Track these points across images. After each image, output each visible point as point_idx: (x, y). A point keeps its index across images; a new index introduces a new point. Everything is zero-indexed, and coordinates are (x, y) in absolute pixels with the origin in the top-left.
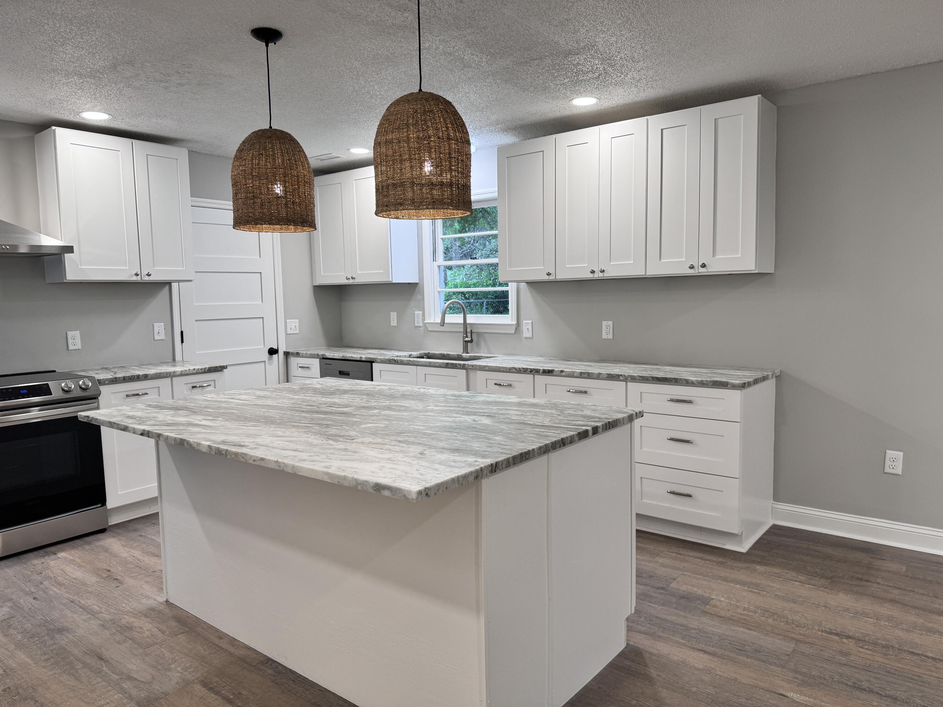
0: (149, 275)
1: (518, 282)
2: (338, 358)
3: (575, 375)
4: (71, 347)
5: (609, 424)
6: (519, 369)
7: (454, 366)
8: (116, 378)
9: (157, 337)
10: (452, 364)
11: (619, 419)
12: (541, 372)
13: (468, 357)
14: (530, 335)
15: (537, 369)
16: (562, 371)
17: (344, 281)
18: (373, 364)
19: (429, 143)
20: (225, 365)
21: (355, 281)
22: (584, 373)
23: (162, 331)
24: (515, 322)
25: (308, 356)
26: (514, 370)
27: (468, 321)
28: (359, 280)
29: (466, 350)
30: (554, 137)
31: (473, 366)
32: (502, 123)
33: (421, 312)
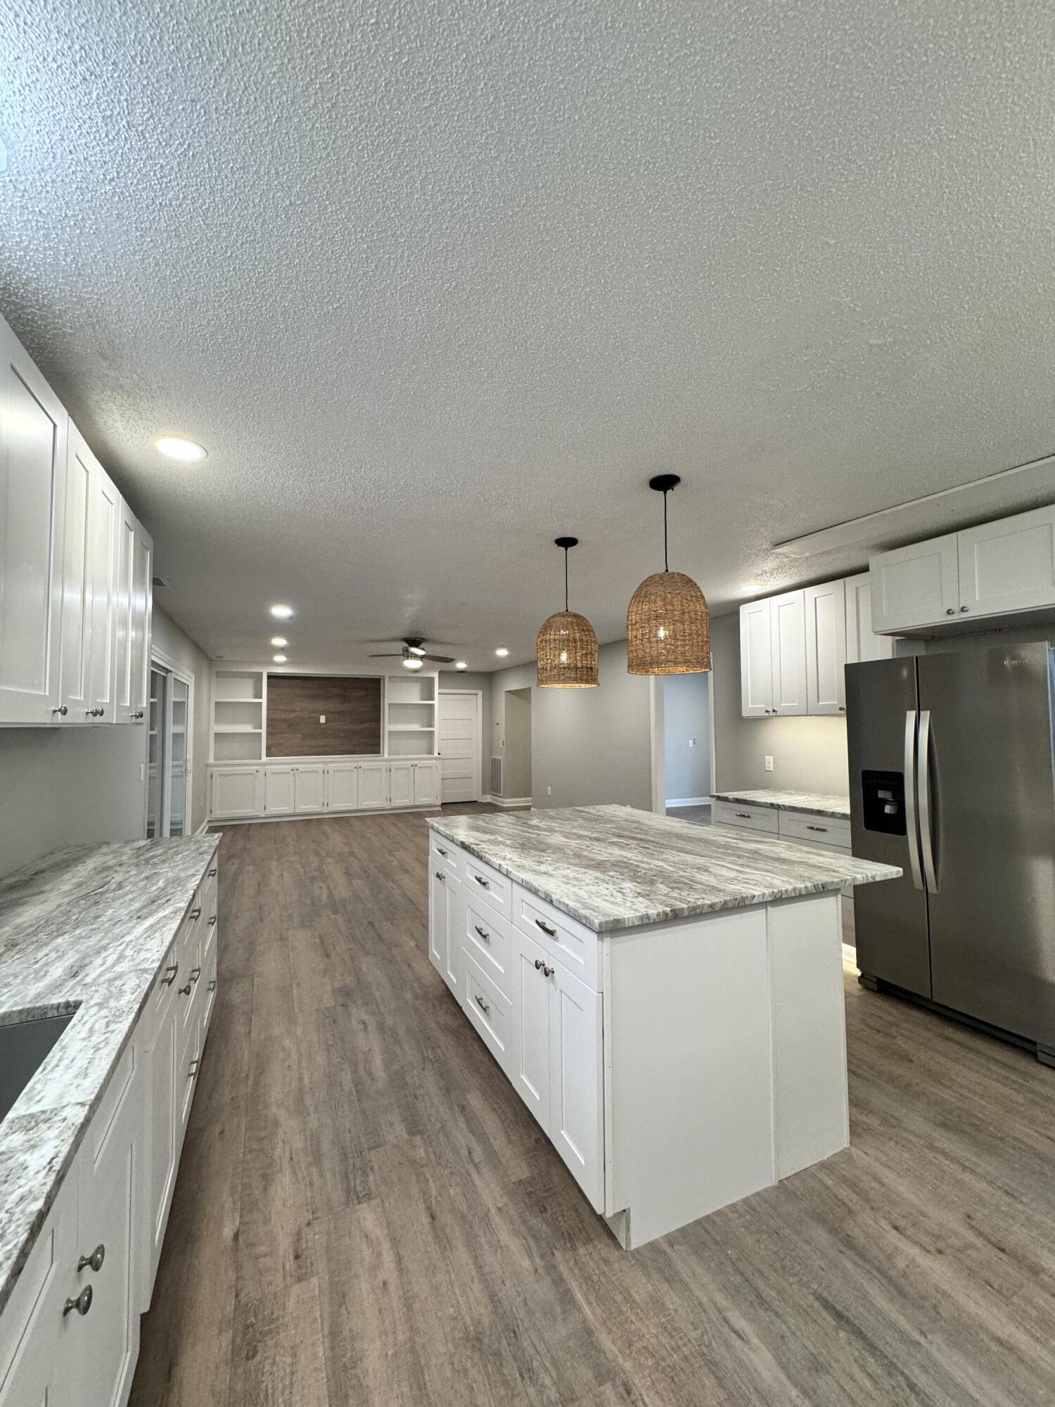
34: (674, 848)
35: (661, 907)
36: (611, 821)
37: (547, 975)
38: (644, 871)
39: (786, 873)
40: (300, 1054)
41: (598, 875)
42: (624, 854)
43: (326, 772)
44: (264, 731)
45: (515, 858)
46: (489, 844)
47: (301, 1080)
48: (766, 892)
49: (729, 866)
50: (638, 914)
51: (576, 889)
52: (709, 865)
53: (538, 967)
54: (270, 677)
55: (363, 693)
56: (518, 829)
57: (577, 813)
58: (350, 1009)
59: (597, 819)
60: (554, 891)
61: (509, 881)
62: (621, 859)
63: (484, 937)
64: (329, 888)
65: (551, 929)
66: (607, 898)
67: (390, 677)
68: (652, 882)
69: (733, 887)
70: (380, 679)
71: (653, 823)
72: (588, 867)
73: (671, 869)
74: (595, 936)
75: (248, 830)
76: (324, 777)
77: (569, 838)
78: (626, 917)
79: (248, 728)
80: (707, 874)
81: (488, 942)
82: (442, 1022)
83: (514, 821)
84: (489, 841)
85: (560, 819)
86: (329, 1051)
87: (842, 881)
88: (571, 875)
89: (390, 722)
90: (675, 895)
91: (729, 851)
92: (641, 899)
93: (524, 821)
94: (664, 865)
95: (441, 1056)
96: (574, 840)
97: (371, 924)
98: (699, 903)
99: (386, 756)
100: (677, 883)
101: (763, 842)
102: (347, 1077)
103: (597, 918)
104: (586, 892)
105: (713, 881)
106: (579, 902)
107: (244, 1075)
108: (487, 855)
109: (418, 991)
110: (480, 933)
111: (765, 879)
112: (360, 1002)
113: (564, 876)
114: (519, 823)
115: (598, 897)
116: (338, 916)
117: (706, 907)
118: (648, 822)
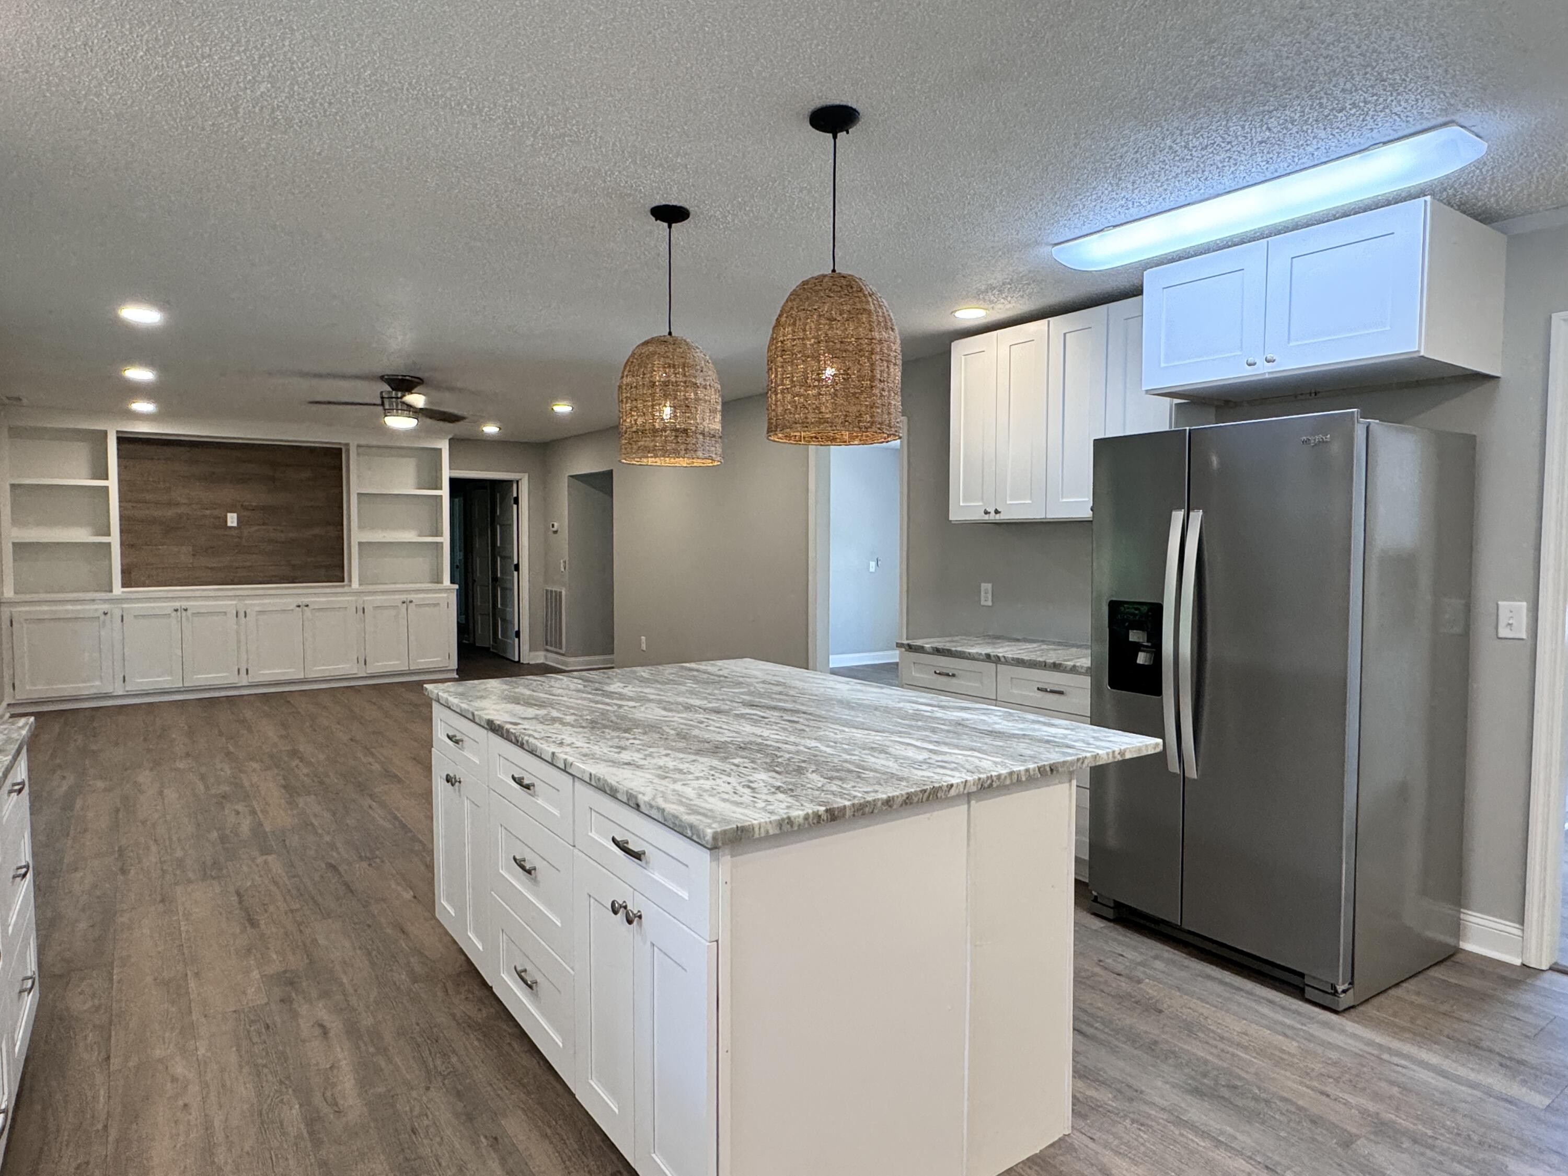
34: (836, 721)
35: (811, 806)
36: (739, 684)
37: (630, 922)
38: (787, 756)
39: (998, 751)
40: (205, 1085)
41: (715, 763)
42: (758, 731)
43: (242, 615)
44: (115, 539)
45: (580, 742)
46: (534, 721)
47: (208, 1126)
48: (969, 778)
49: (918, 744)
50: (774, 818)
51: (678, 786)
52: (888, 743)
53: (615, 912)
54: (124, 440)
55: (306, 474)
56: (584, 699)
57: (684, 673)
58: (295, 1005)
59: (719, 681)
60: (642, 789)
61: (569, 780)
62: (753, 739)
63: (529, 872)
64: (253, 812)
65: (636, 850)
66: (726, 796)
67: (359, 446)
68: (800, 771)
69: (920, 773)
70: (340, 449)
71: (806, 685)
72: (699, 752)
73: (829, 750)
74: (706, 855)
75: (92, 719)
76: (238, 623)
77: (671, 710)
78: (755, 822)
79: (82, 535)
80: (882, 756)
81: (535, 880)
82: (458, 1015)
83: (580, 687)
84: (535, 718)
85: (657, 681)
86: (259, 1075)
87: (1078, 760)
88: (671, 764)
89: (361, 527)
90: (834, 788)
91: (920, 723)
92: (781, 796)
93: (597, 685)
94: (819, 745)
95: (458, 1065)
96: (679, 712)
97: (333, 867)
98: (869, 798)
99: (355, 584)
100: (838, 771)
101: (969, 709)
102: (293, 1113)
103: (710, 826)
104: (694, 789)
105: (893, 766)
106: (681, 803)
107: (100, 1126)
108: (531, 740)
109: (418, 969)
110: (523, 867)
111: (967, 761)
112: (314, 993)
113: (660, 767)
114: (589, 689)
115: (710, 795)
116: (270, 858)
117: (879, 804)
118: (798, 684)
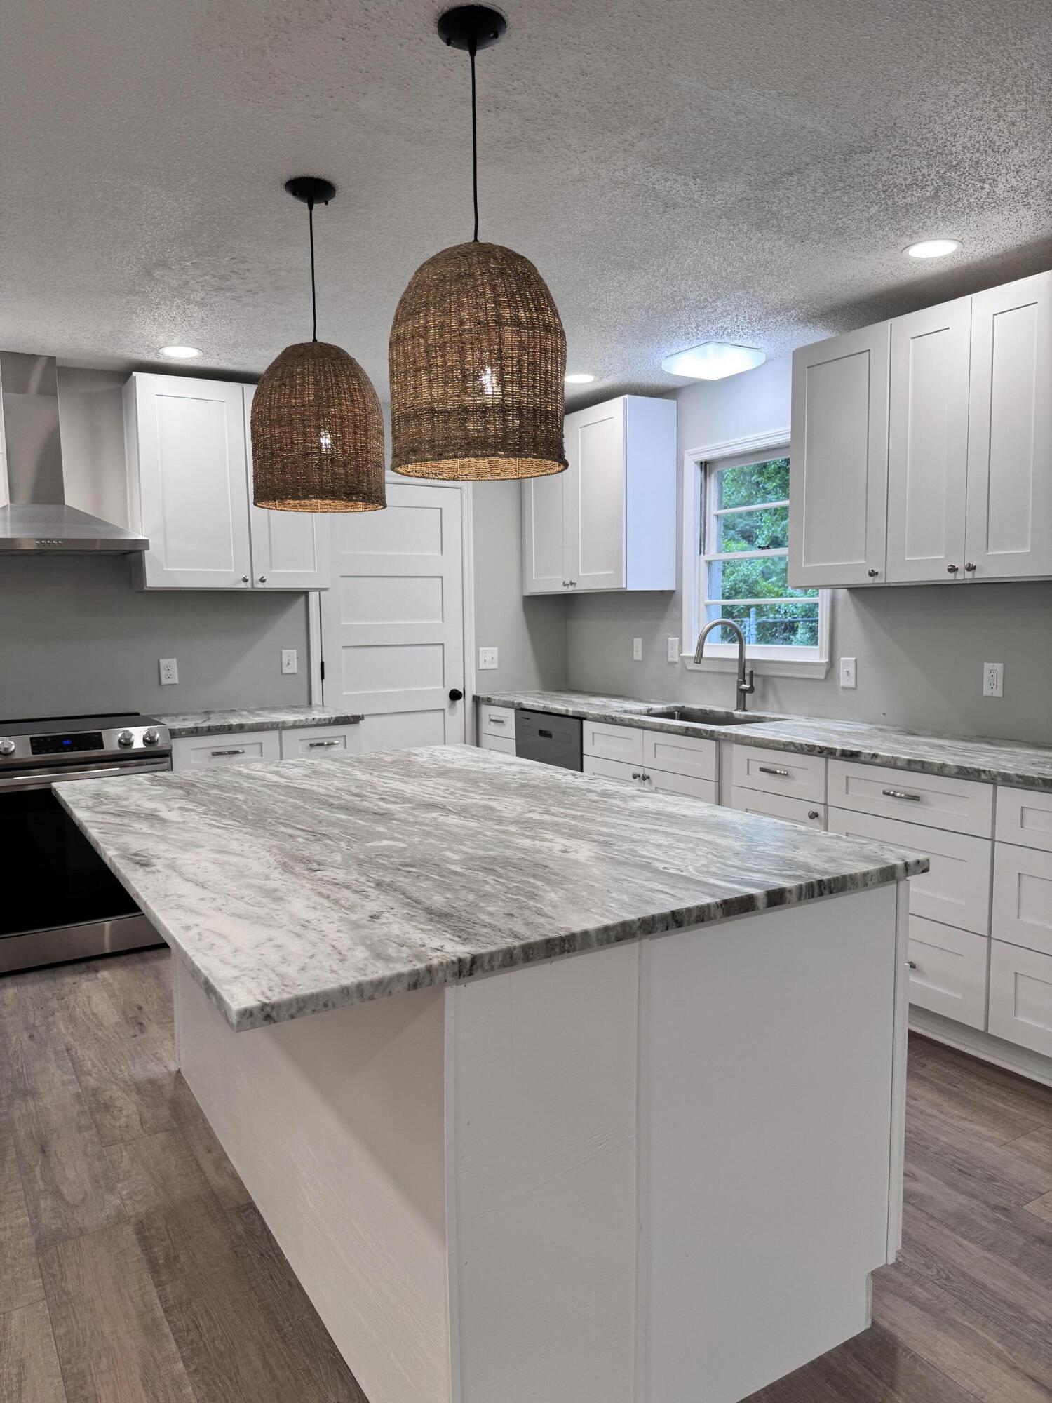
0: (262, 581)
1: (834, 588)
2: (537, 709)
3: (899, 764)
4: (164, 681)
5: (820, 887)
6: (801, 745)
7: (697, 734)
8: (197, 728)
9: (286, 670)
10: (694, 729)
11: (850, 876)
12: (838, 753)
13: (742, 718)
14: (851, 684)
15: (832, 749)
16: (875, 756)
17: (559, 589)
18: (584, 722)
19: (461, 335)
20: (361, 714)
21: (576, 589)
22: (915, 762)
23: (294, 663)
24: (825, 660)
25: (501, 704)
26: (793, 748)
27: (747, 656)
28: (582, 587)
29: (741, 705)
30: (889, 323)
31: (725, 735)
32: (794, 308)
33: (677, 639)
